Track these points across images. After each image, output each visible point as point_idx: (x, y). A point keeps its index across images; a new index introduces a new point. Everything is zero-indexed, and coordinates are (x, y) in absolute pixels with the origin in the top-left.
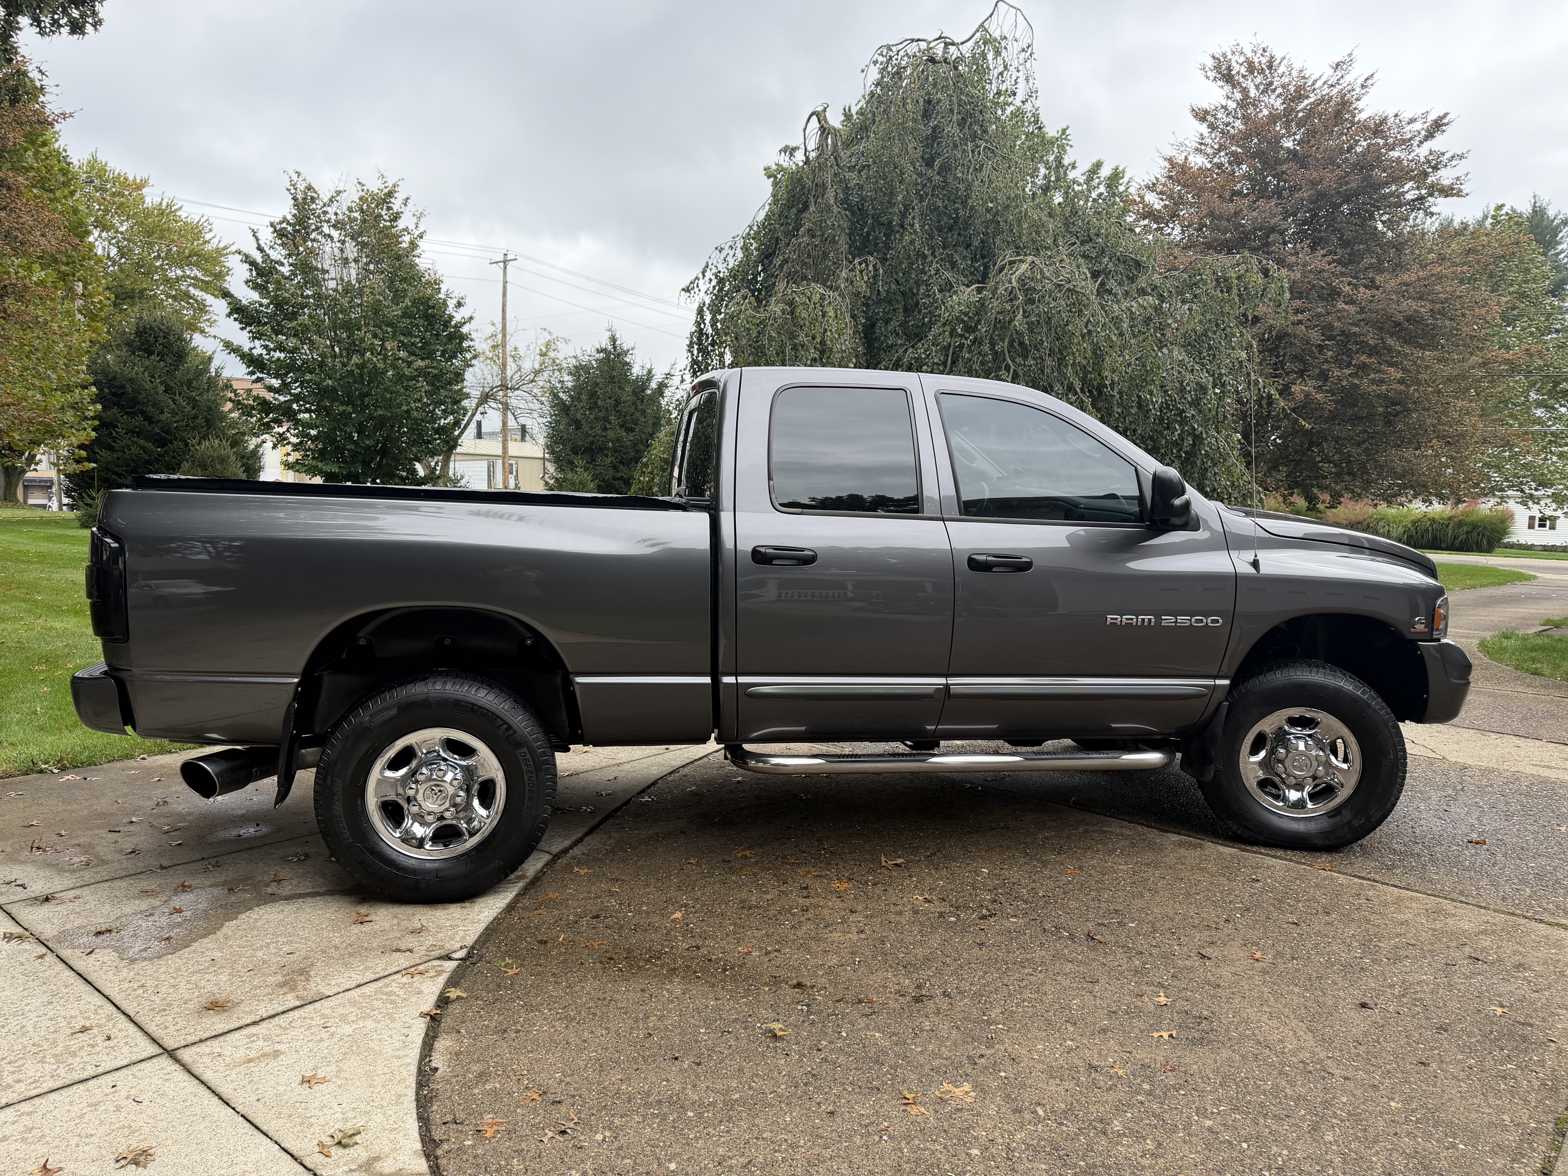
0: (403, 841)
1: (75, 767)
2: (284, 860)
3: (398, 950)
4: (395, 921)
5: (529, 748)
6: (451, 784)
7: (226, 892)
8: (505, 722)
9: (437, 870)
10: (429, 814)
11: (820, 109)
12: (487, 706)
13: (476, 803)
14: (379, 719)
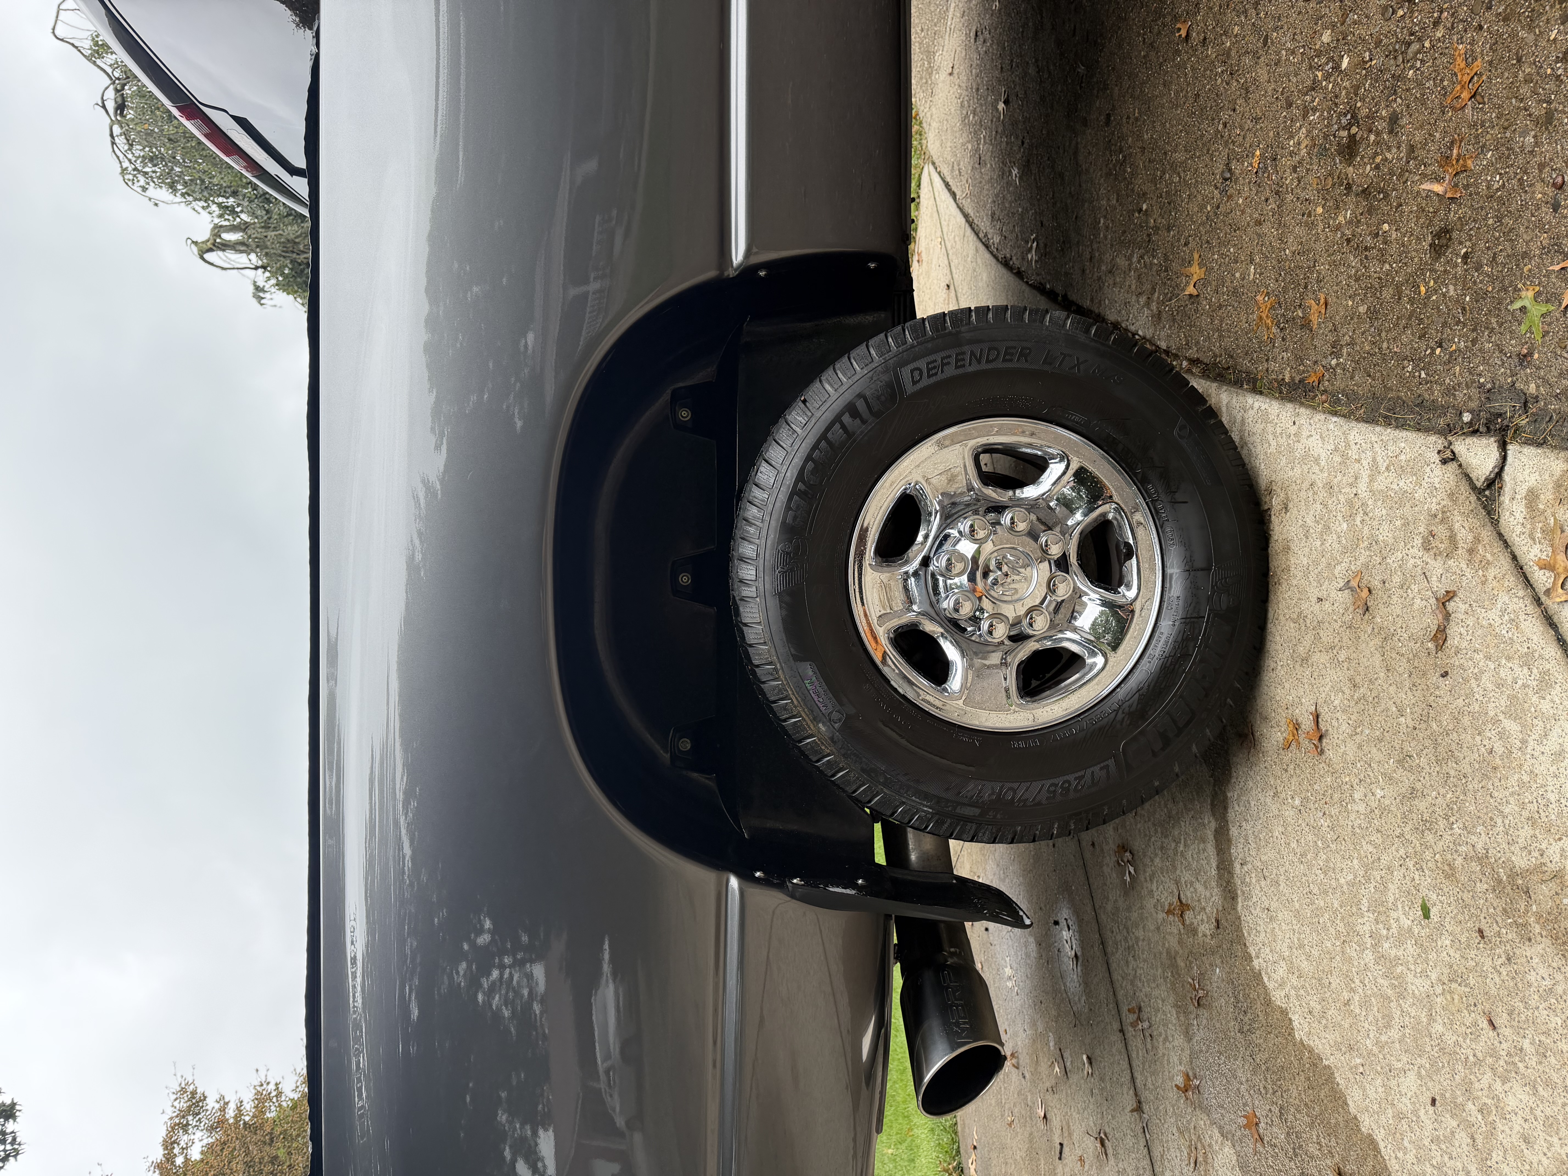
0: (1115, 647)
1: (958, 1152)
2: (1131, 888)
3: (1440, 637)
4: (1319, 658)
5: (903, 364)
6: (981, 542)
7: (1204, 1013)
8: (838, 419)
9: (1190, 569)
10: (1051, 588)
11: (195, 249)
12: (798, 461)
13: (1030, 492)
14: (823, 701)
